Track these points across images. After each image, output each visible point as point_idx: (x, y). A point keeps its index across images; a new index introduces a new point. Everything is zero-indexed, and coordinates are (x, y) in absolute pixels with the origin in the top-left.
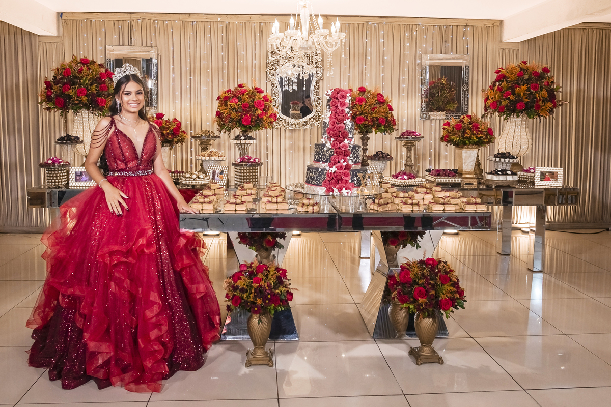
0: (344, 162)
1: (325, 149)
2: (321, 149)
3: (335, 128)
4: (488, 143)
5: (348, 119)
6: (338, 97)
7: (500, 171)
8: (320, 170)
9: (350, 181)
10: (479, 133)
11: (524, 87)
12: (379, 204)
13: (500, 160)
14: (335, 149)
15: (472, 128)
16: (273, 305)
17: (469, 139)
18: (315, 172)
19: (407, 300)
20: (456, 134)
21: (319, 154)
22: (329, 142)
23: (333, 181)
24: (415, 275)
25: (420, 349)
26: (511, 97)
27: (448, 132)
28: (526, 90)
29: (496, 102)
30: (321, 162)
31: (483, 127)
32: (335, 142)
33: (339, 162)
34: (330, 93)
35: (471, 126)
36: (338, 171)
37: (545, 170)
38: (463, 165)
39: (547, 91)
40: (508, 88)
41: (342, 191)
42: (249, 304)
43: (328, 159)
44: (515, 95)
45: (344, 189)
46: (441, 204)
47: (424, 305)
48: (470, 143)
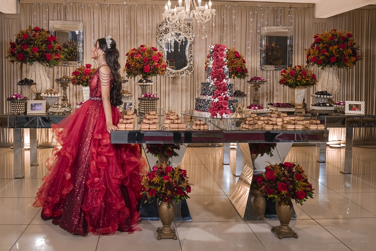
0: (223, 95)
1: (210, 86)
2: (207, 87)
3: (217, 72)
4: (313, 84)
5: (226, 65)
6: (219, 50)
7: (321, 104)
8: (206, 100)
9: (228, 108)
10: (307, 77)
11: (336, 47)
12: (249, 124)
13: (320, 96)
14: (217, 86)
15: (301, 75)
16: (179, 195)
17: (300, 82)
18: (203, 102)
19: (273, 192)
20: (291, 78)
21: (205, 90)
22: (213, 81)
23: (216, 108)
24: (277, 174)
25: (279, 228)
26: (326, 53)
27: (285, 77)
28: (337, 49)
29: (316, 57)
30: (207, 95)
31: (310, 73)
32: (217, 81)
33: (220, 95)
34: (213, 47)
35: (301, 73)
36: (220, 102)
37: (352, 103)
38: (296, 99)
39: (351, 49)
40: (324, 48)
41: (223, 115)
42: (161, 195)
43: (211, 93)
44: (329, 52)
45: (224, 113)
46: (292, 124)
47: (285, 196)
48: (301, 84)
